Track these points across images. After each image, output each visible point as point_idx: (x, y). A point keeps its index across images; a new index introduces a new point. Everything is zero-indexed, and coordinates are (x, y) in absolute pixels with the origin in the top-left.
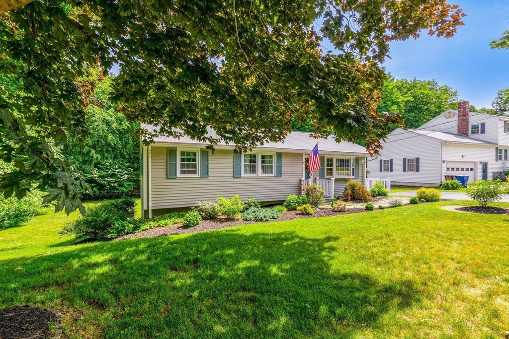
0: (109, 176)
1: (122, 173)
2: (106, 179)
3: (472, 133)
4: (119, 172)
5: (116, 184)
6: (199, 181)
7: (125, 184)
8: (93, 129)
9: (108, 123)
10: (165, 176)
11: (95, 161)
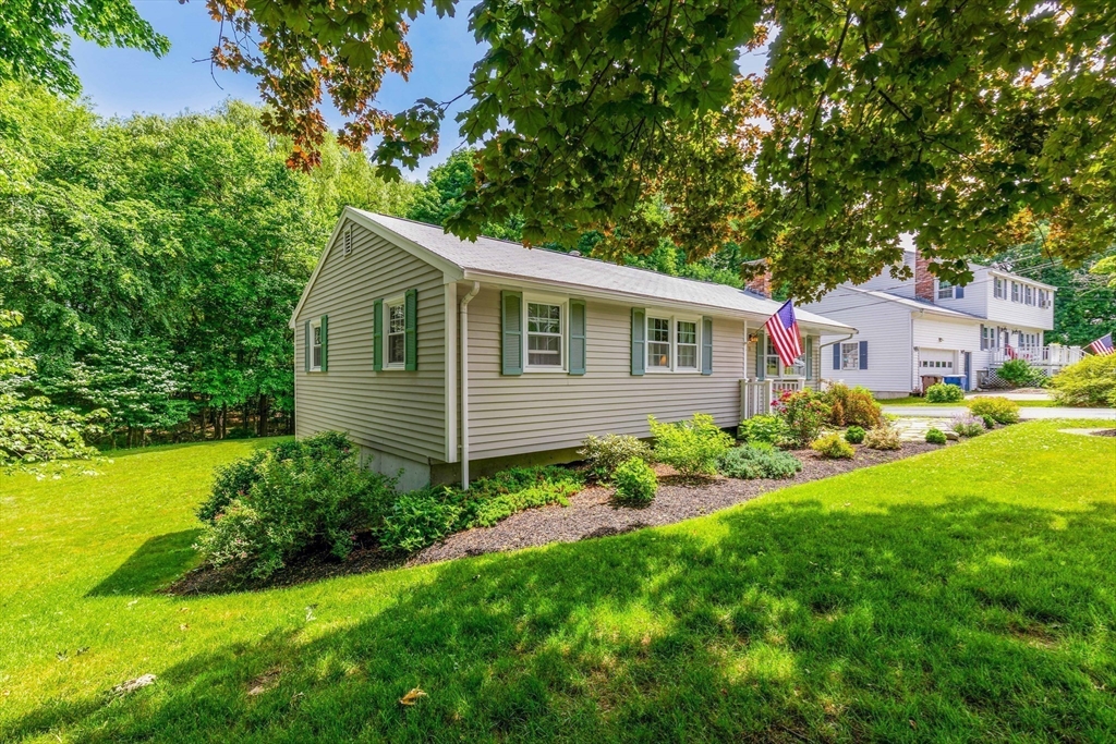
0: (121, 385)
1: (160, 375)
2: (116, 392)
3: (940, 297)
4: (151, 373)
5: (144, 407)
6: (565, 382)
7: (171, 404)
8: (68, 250)
9: (115, 238)
10: (496, 368)
11: (79, 343)
